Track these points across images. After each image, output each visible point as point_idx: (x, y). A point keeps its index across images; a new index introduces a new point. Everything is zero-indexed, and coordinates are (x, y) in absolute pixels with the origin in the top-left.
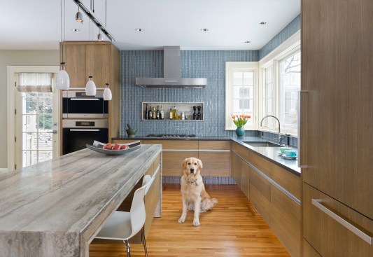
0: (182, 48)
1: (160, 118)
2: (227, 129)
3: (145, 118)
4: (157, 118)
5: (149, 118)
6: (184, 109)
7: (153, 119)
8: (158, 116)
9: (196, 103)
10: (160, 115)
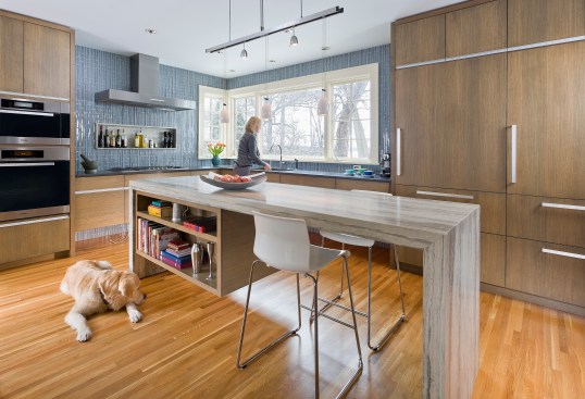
0: (161, 62)
1: (123, 145)
2: (200, 157)
3: (100, 145)
4: (117, 146)
5: (106, 146)
6: (152, 135)
7: (111, 146)
8: (120, 143)
9: (166, 128)
10: (123, 142)
